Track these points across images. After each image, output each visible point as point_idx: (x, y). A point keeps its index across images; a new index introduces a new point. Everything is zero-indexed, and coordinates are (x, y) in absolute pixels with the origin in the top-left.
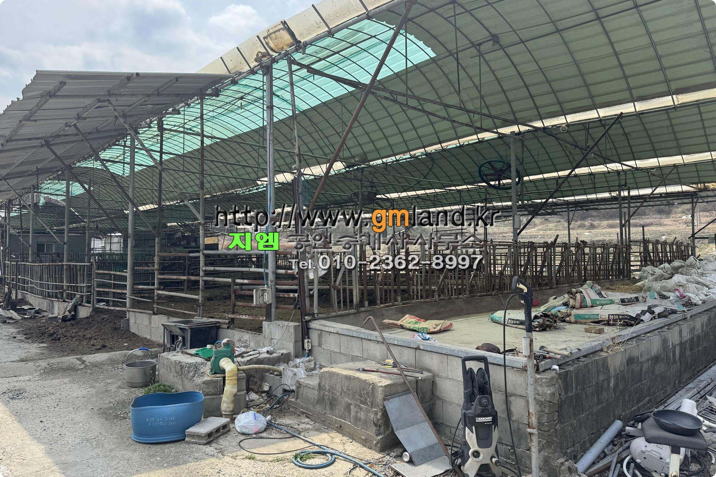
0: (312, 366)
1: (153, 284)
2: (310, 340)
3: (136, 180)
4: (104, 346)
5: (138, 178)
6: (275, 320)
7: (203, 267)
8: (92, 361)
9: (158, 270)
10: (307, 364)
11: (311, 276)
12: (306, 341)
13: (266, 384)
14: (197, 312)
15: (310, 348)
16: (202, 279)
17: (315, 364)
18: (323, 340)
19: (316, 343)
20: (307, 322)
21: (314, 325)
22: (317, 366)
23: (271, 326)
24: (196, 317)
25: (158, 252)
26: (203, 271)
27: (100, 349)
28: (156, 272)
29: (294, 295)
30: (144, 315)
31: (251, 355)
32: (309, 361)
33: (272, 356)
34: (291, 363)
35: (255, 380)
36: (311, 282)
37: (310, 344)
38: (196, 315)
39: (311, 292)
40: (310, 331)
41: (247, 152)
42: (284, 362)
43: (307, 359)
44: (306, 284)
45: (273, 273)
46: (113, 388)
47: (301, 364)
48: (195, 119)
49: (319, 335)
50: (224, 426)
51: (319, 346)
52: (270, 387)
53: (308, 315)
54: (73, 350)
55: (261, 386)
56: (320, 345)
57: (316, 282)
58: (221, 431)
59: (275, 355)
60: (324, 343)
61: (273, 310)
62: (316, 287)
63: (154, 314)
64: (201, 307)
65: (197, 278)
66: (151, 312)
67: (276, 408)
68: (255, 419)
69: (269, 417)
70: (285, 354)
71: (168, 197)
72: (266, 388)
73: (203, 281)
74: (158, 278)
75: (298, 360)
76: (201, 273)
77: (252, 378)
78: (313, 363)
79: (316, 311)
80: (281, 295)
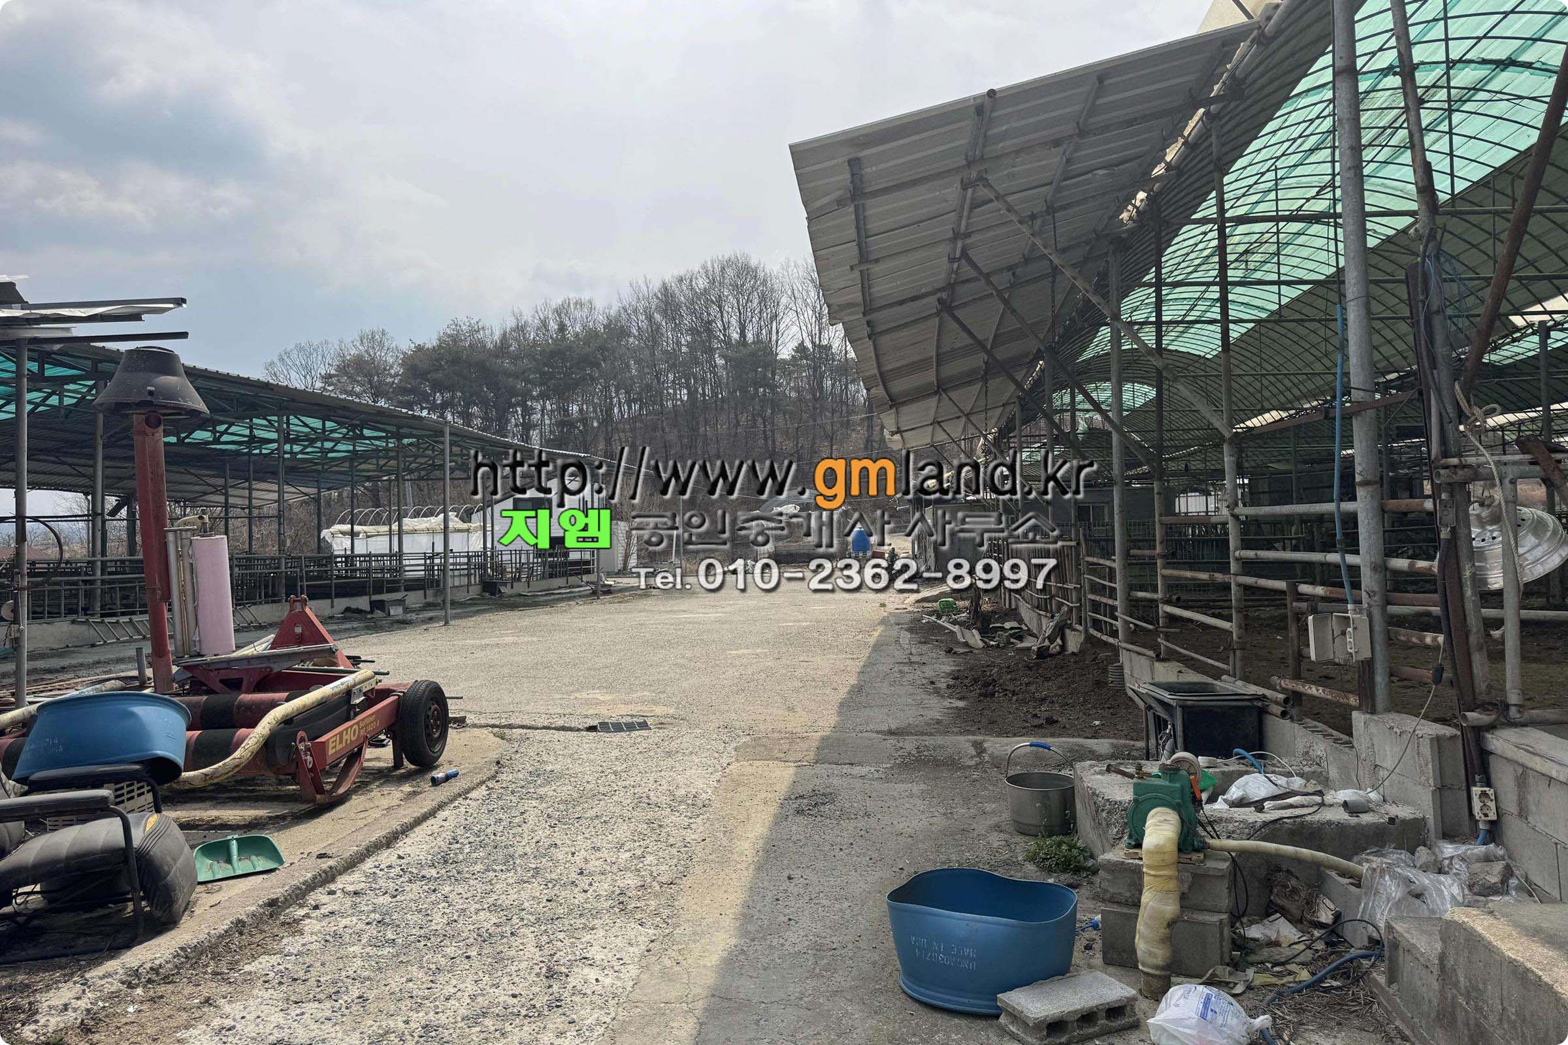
0: (1494, 879)
1: (1155, 590)
2: (1490, 792)
3: (1232, 360)
4: (1051, 722)
5: (1237, 356)
6: (1388, 710)
7: (1236, 549)
8: (997, 753)
9: (1164, 556)
10: (1477, 867)
11: (1496, 580)
12: (1476, 790)
13: (1327, 901)
14: (1226, 662)
15: (1493, 816)
16: (1237, 580)
17: (1508, 872)
18: (1530, 798)
19: (1510, 805)
20: (1479, 731)
21: (1501, 742)
22: (1513, 882)
23: (1373, 728)
24: (1224, 677)
25: (1161, 515)
26: (1237, 559)
27: (1040, 726)
28: (1159, 562)
29: (1435, 639)
30: (1143, 659)
31: (1291, 806)
32: (1488, 859)
33: (1354, 820)
34: (1423, 853)
35: (1293, 882)
36: (1494, 598)
37: (1492, 805)
38: (1227, 673)
39: (1496, 634)
40: (1491, 758)
41: (1474, 246)
42: (1399, 847)
43: (1480, 850)
44: (1469, 606)
45: (1375, 568)
46: (981, 826)
47: (1457, 865)
48: (1318, 193)
49: (1517, 778)
50: (1115, 1011)
51: (1520, 815)
52: (1338, 917)
53: (1483, 707)
54: (994, 722)
55: (1311, 904)
56: (1523, 813)
57: (1511, 600)
58: (1102, 1022)
59: (1366, 818)
60: (1533, 808)
61: (1380, 679)
62: (1510, 613)
63: (1159, 658)
64: (1238, 652)
65: (1226, 578)
66: (1151, 653)
67: (1327, 990)
68: (1203, 1016)
69: (1263, 1021)
70: (1404, 822)
71: (1305, 391)
72: (1325, 917)
73: (1239, 585)
74: (1163, 576)
75: (1449, 850)
76: (1234, 567)
77: (1280, 876)
78: (1498, 867)
79: (1513, 698)
80: (1403, 634)
